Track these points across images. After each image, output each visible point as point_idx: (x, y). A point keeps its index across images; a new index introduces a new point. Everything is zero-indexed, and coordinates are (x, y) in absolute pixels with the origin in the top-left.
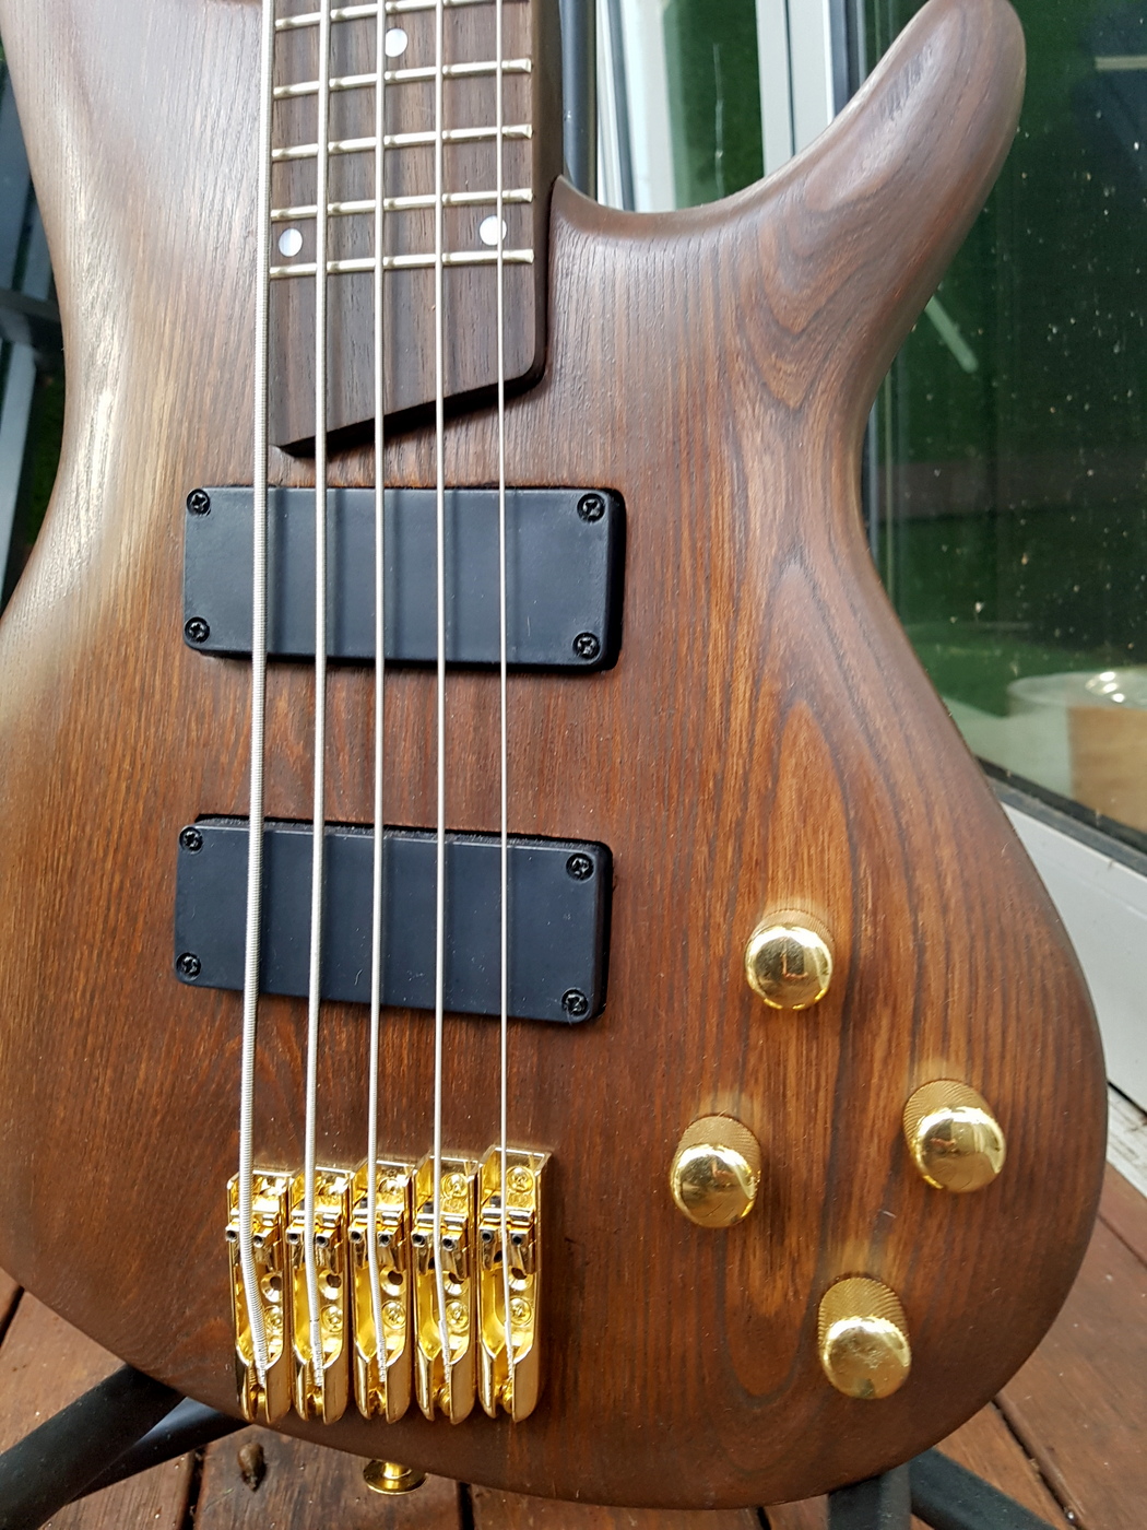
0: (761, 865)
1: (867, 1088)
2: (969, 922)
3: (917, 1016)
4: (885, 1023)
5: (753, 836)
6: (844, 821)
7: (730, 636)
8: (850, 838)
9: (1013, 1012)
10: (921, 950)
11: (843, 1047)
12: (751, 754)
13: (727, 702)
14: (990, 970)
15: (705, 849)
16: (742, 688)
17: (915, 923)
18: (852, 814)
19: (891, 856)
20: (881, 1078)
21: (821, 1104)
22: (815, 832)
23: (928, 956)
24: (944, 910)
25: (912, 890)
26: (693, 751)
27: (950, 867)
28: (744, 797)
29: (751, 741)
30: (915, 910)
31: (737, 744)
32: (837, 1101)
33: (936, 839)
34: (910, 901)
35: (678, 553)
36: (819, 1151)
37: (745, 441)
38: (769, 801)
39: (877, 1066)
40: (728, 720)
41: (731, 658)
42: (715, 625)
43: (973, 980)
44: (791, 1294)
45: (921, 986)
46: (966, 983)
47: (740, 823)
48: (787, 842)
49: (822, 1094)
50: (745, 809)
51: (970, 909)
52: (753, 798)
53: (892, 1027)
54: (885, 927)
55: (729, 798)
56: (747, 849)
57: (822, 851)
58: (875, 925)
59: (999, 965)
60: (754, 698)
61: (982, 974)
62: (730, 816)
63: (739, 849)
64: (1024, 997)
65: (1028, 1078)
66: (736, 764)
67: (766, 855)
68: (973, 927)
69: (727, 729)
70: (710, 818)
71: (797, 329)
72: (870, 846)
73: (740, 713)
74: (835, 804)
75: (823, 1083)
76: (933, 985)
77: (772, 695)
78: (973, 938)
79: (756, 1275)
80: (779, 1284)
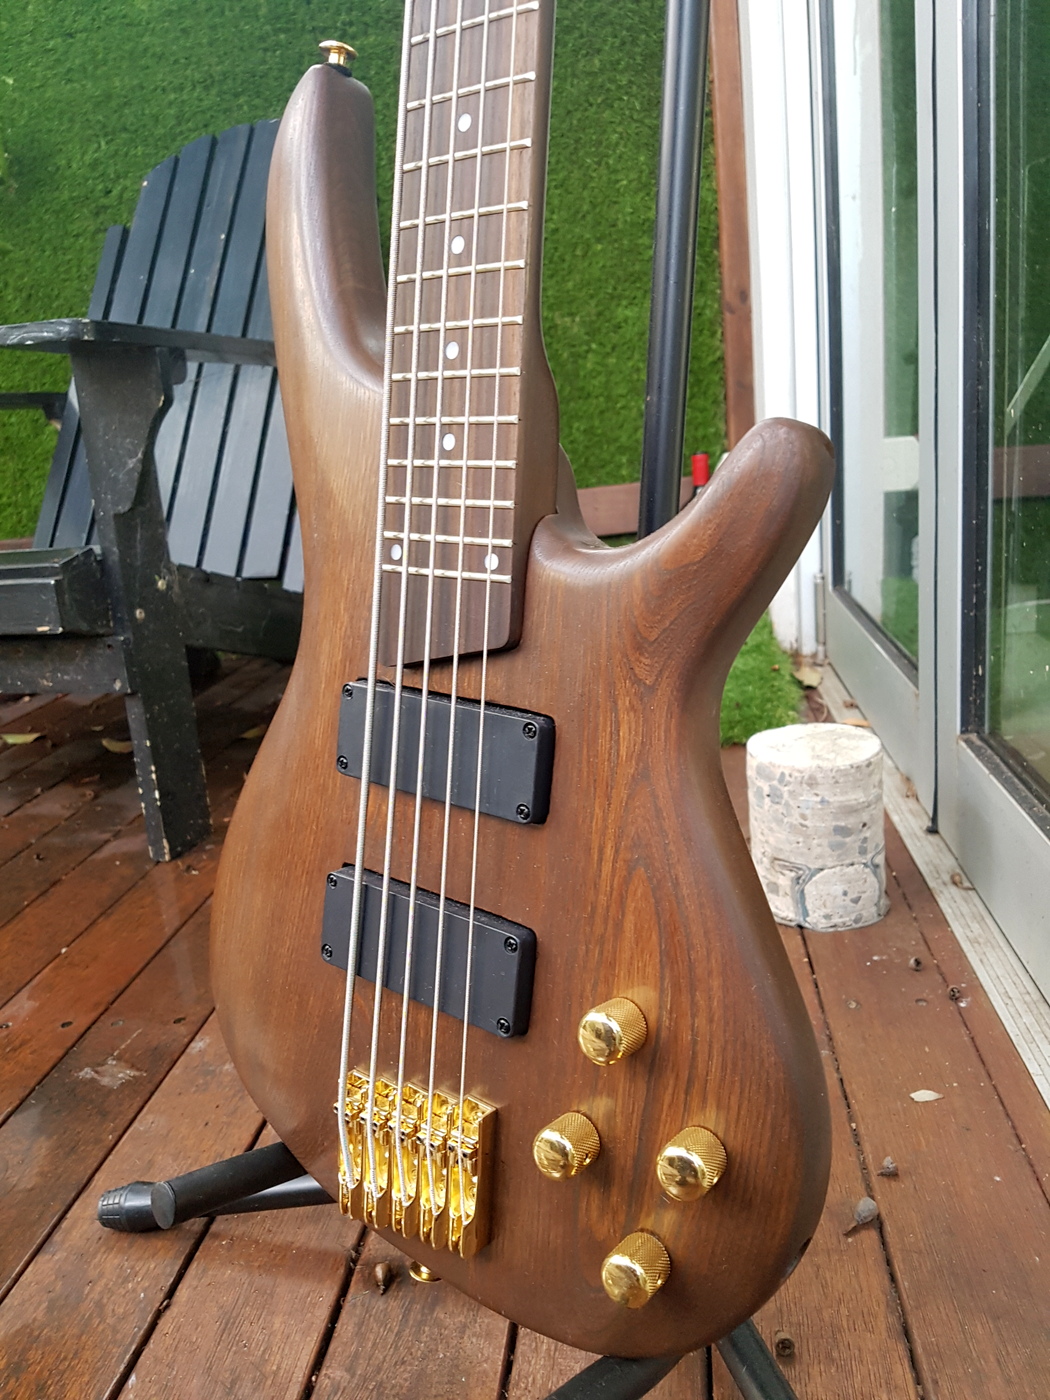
0: (612, 965)
1: (659, 1120)
2: (725, 1031)
3: (690, 1083)
4: (671, 1082)
5: (609, 947)
6: (658, 949)
7: (605, 819)
8: (661, 961)
9: (747, 1095)
10: (694, 1042)
11: (648, 1090)
12: (611, 895)
13: (600, 860)
14: (735, 1065)
15: (584, 948)
16: (609, 852)
17: (693, 1025)
18: (663, 947)
19: (683, 978)
20: (667, 1115)
21: (634, 1122)
22: (642, 952)
23: (699, 1047)
24: (711, 1021)
25: (693, 1003)
26: (581, 886)
27: (717, 994)
28: (606, 922)
29: (611, 887)
30: (694, 1016)
31: (604, 886)
32: (643, 1123)
33: (710, 973)
34: (692, 1009)
35: (580, 763)
36: (631, 1150)
37: (620, 702)
38: (619, 926)
39: (665, 1107)
40: (601, 871)
41: (604, 834)
42: (597, 810)
43: (724, 1068)
44: (612, 1231)
45: (693, 1066)
46: (719, 1071)
47: (602, 936)
48: (626, 955)
49: (635, 1115)
50: (606, 929)
51: (727, 1023)
52: (611, 922)
53: (675, 1086)
54: (676, 1023)
55: (598, 920)
56: (605, 954)
57: (645, 966)
58: (670, 1020)
59: (740, 1063)
60: (615, 861)
61: (730, 1066)
62: (599, 929)
63: (601, 953)
64: (754, 1088)
65: (752, 1139)
66: (603, 899)
67: (615, 960)
68: (727, 1035)
69: (600, 876)
70: (588, 929)
71: (653, 639)
72: (672, 969)
73: (607, 868)
74: (654, 937)
75: (636, 1109)
76: (700, 1066)
77: (625, 861)
78: (726, 1042)
79: (595, 1214)
80: (606, 1223)
